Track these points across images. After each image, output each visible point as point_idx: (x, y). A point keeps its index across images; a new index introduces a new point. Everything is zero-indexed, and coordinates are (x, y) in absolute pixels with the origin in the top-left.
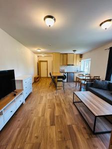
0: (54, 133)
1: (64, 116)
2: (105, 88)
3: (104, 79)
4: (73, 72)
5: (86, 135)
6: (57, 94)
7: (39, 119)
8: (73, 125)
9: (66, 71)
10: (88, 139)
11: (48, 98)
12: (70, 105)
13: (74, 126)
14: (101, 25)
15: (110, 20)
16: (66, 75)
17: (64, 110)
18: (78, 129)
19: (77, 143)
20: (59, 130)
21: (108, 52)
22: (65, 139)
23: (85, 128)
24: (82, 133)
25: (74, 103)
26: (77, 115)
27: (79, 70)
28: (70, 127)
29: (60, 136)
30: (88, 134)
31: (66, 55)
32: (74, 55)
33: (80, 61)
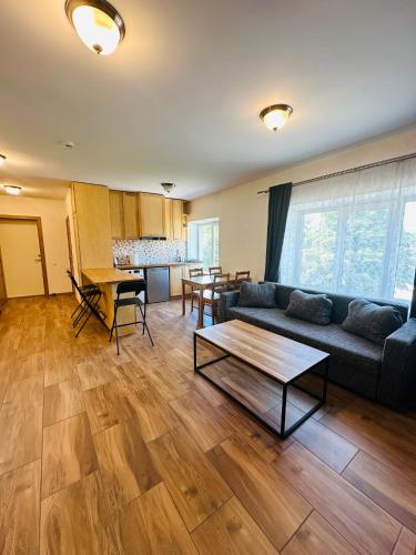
0: (172, 511)
1: (182, 429)
2: (270, 304)
3: (262, 279)
5: (267, 451)
6: (125, 358)
7: (77, 491)
8: (223, 445)
9: (137, 262)
10: (274, 461)
11: (87, 384)
12: (186, 381)
13: (227, 446)
14: (264, 113)
15: (284, 107)
16: (140, 276)
17: (175, 405)
18: (239, 447)
19: (255, 491)
20: (184, 489)
21: (266, 199)
22: (214, 504)
23: (257, 435)
24: (256, 455)
25: (197, 370)
26: (222, 406)
28: (216, 456)
29: (195, 508)
30: (269, 447)
31: (134, 198)
32: (163, 203)
33: (185, 225)
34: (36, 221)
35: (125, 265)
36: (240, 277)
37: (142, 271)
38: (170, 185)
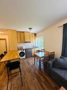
4: (30, 48)
16: (24, 51)
27: (35, 46)
31: (23, 33)
32: (30, 34)
33: (35, 39)
34: (5, 39)
35: (21, 49)
36: (52, 54)
37: (25, 50)
38: (31, 28)
